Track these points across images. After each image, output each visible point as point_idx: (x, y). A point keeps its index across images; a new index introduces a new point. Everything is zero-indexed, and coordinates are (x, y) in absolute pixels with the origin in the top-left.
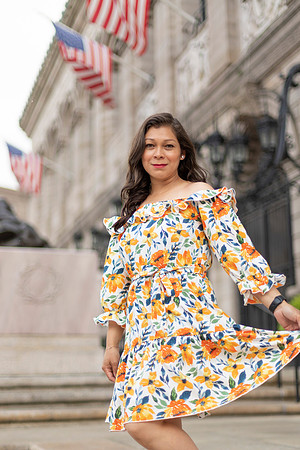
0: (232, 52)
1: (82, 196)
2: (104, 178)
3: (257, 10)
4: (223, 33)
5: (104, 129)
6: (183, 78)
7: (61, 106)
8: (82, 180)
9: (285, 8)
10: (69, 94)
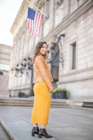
0: (53, 27)
1: (23, 53)
2: (28, 49)
4: (52, 21)
5: (29, 37)
6: (45, 29)
7: (20, 28)
8: (23, 49)
10: (22, 26)
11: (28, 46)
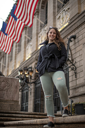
2: (15, 66)
3: (62, 22)
9: (69, 21)
11: (15, 62)
